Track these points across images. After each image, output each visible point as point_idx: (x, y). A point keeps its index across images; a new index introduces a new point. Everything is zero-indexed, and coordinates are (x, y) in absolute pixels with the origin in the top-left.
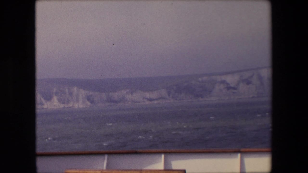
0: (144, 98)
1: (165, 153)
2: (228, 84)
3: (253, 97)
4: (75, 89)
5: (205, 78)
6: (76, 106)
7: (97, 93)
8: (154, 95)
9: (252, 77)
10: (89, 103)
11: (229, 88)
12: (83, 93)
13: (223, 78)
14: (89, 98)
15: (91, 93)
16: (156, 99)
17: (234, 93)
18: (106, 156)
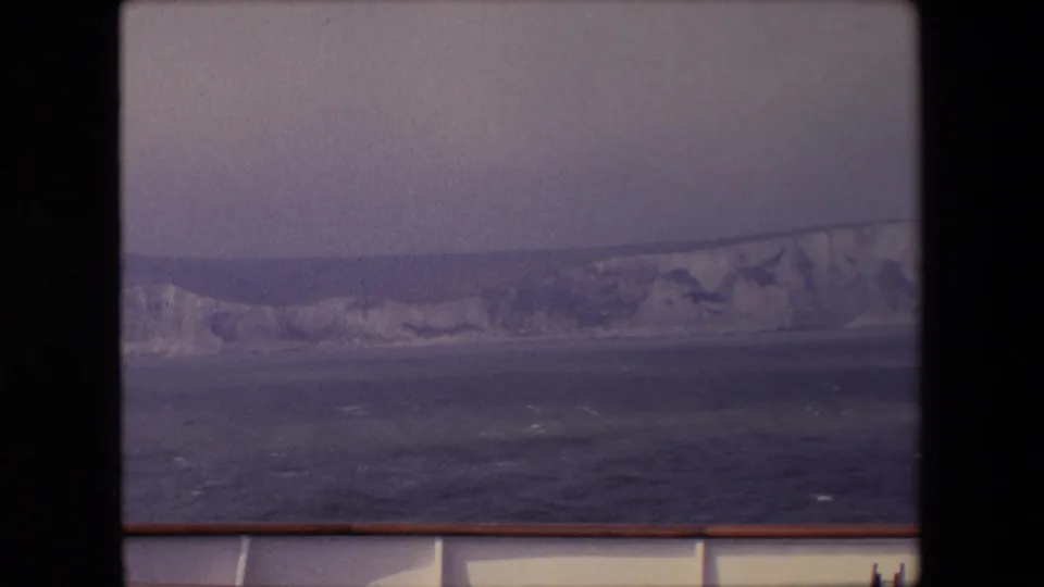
0: (407, 326)
1: (445, 534)
2: (694, 281)
3: (781, 329)
4: (170, 293)
5: (614, 262)
6: (174, 349)
7: (246, 308)
8: (441, 316)
9: (777, 259)
10: (218, 341)
11: (698, 296)
12: (196, 305)
13: (678, 261)
14: (216, 324)
15: (224, 306)
16: (449, 331)
17: (716, 313)
18: (246, 542)
